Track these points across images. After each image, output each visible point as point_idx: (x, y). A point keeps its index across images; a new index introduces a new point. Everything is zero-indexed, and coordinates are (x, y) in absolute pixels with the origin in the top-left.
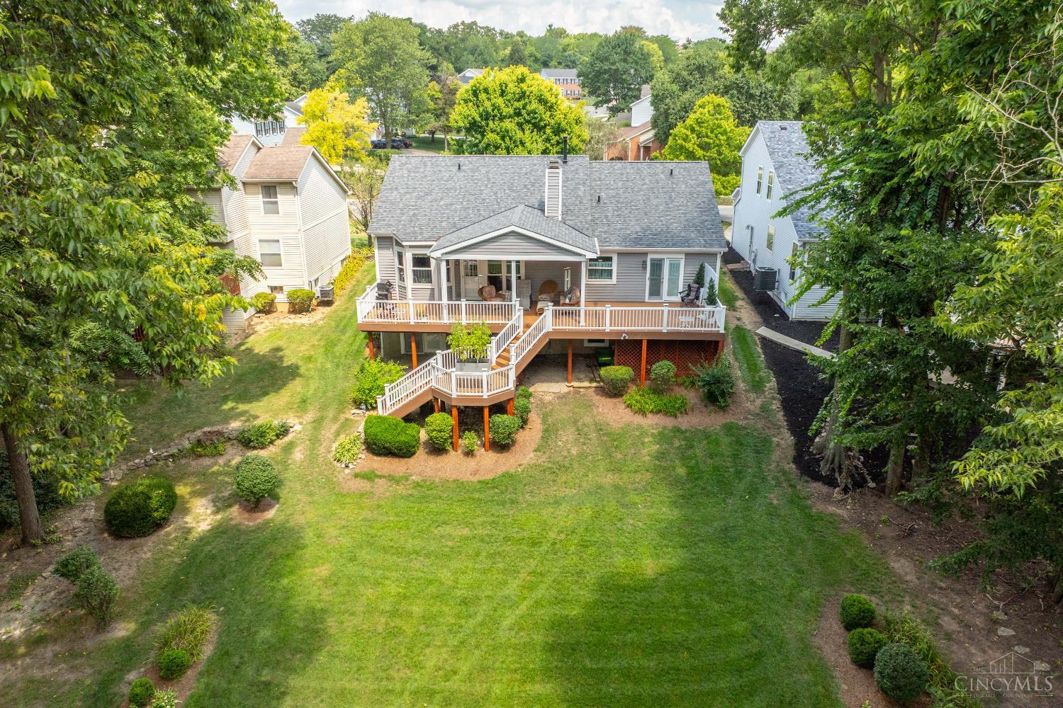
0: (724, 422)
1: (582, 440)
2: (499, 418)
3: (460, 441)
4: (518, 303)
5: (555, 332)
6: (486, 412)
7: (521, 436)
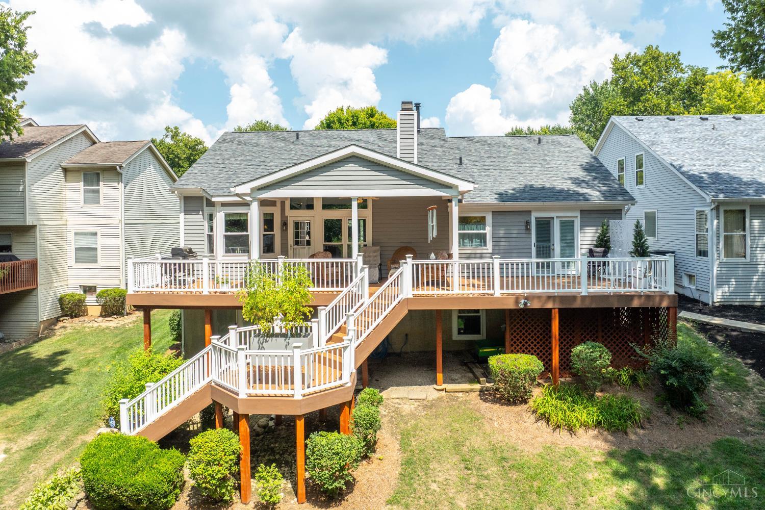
0: (713, 438)
1: (473, 480)
2: (321, 439)
3: (253, 483)
4: (360, 260)
5: (416, 299)
6: (300, 425)
7: (362, 473)
